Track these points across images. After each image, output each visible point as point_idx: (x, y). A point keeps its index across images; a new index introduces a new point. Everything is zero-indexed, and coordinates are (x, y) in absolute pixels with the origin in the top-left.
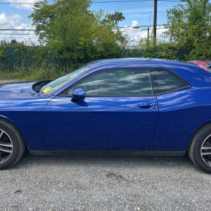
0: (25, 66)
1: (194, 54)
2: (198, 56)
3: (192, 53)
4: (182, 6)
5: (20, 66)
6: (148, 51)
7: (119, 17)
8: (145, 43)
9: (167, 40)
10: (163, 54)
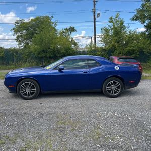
0: (17, 62)
1: (116, 53)
2: (119, 54)
3: (115, 52)
4: (109, 26)
5: (14, 62)
6: (90, 52)
7: (72, 30)
8: (88, 47)
9: (101, 45)
10: (99, 54)
